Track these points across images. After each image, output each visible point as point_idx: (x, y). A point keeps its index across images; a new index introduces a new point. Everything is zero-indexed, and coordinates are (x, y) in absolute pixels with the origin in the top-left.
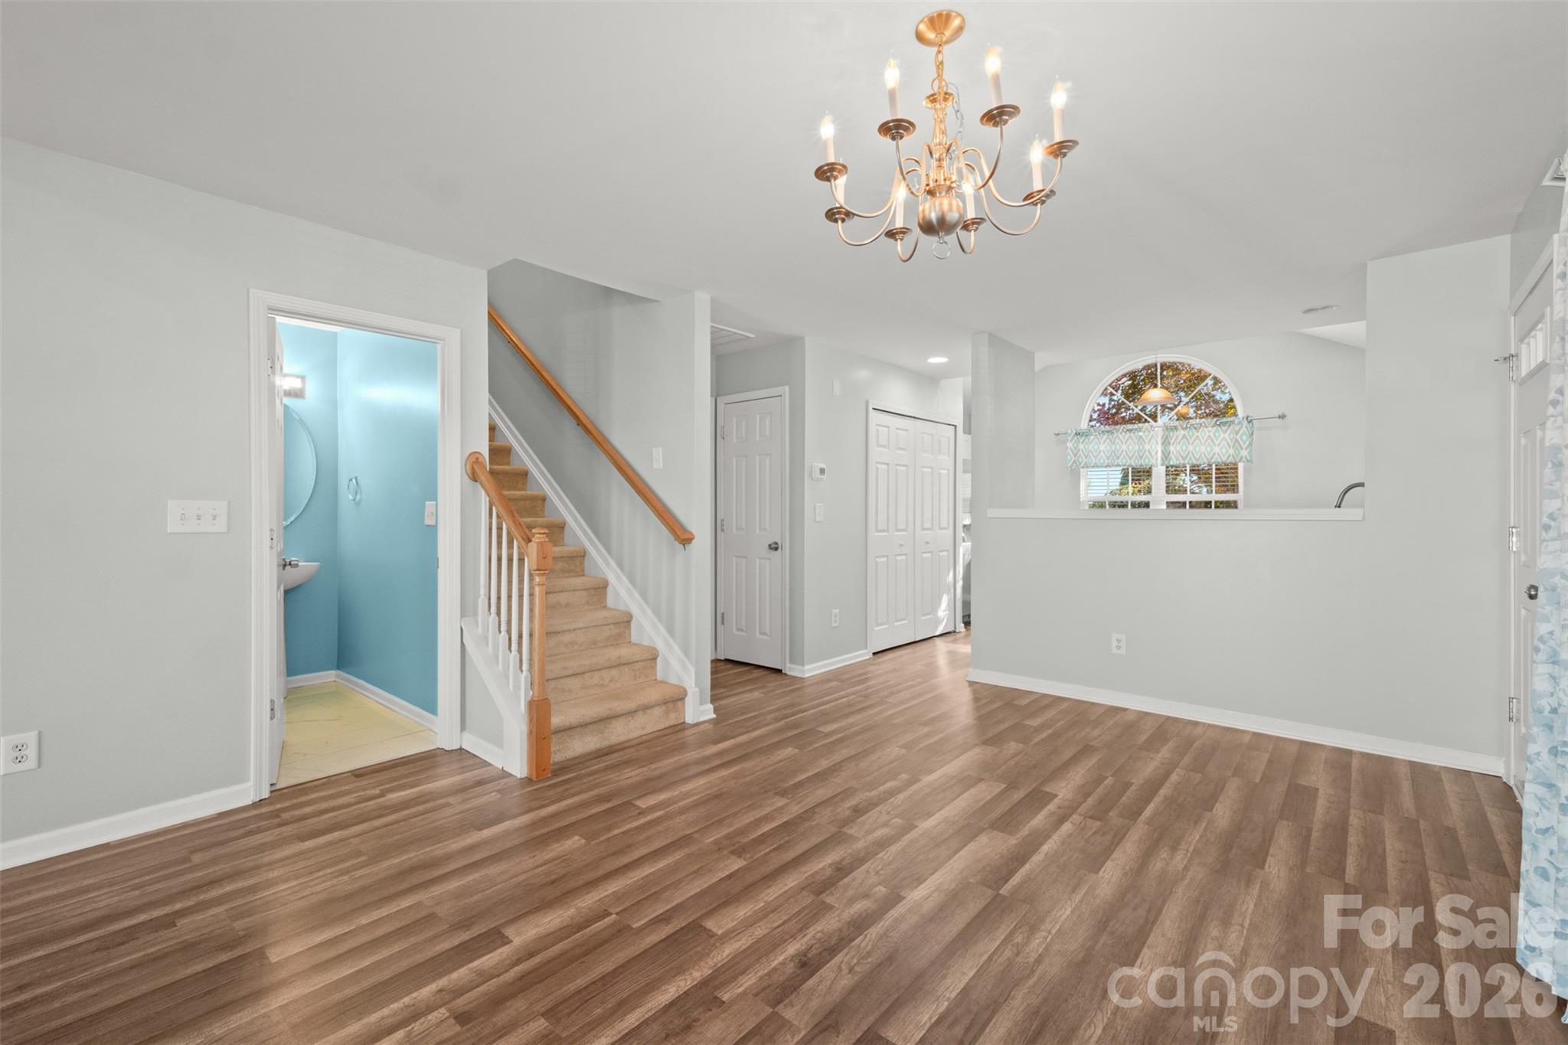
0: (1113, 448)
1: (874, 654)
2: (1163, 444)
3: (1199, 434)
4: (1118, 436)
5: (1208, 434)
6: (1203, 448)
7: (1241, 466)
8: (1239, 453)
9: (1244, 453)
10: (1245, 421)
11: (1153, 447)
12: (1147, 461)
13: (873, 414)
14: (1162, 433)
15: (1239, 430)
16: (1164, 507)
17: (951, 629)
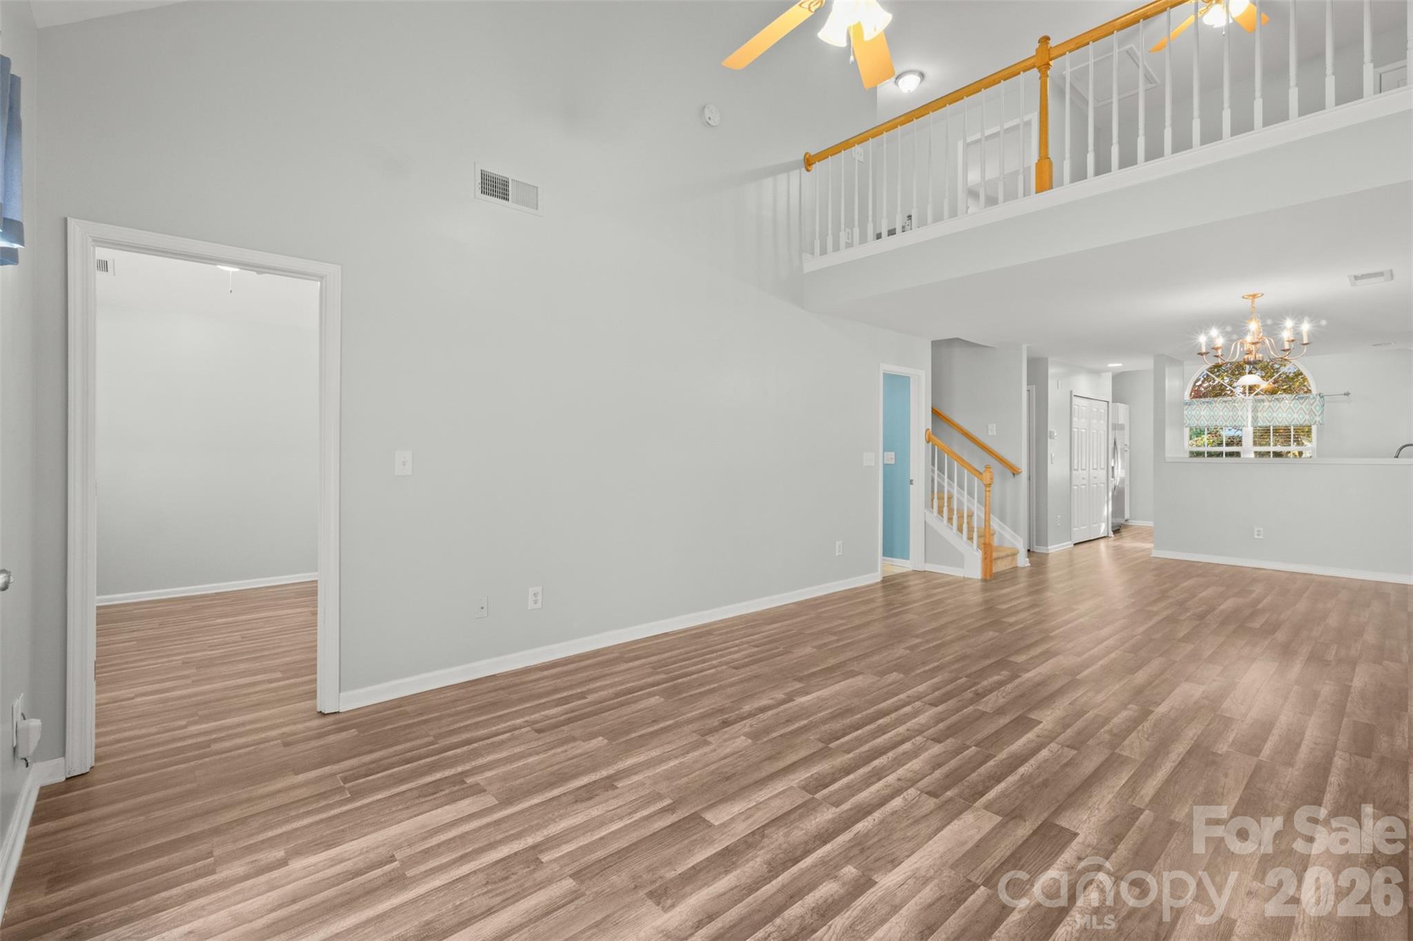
0: (1212, 413)
1: (1075, 544)
2: (1253, 411)
3: (1281, 405)
4: (1216, 406)
5: (1289, 405)
6: (1285, 415)
7: (1314, 428)
8: (1314, 418)
9: (1318, 419)
10: (1318, 397)
11: (1245, 413)
12: (1240, 423)
13: (1074, 398)
14: (1252, 404)
15: (1313, 403)
16: (1252, 455)
17: (1106, 535)
